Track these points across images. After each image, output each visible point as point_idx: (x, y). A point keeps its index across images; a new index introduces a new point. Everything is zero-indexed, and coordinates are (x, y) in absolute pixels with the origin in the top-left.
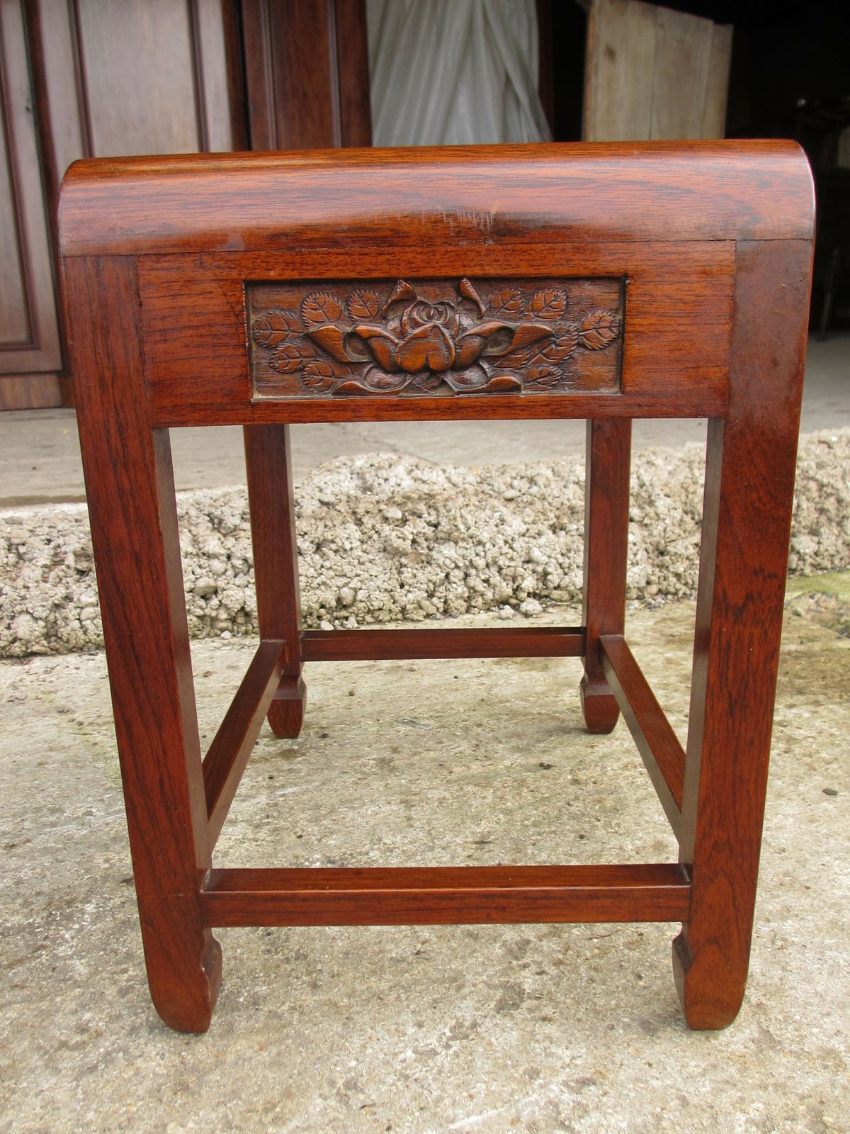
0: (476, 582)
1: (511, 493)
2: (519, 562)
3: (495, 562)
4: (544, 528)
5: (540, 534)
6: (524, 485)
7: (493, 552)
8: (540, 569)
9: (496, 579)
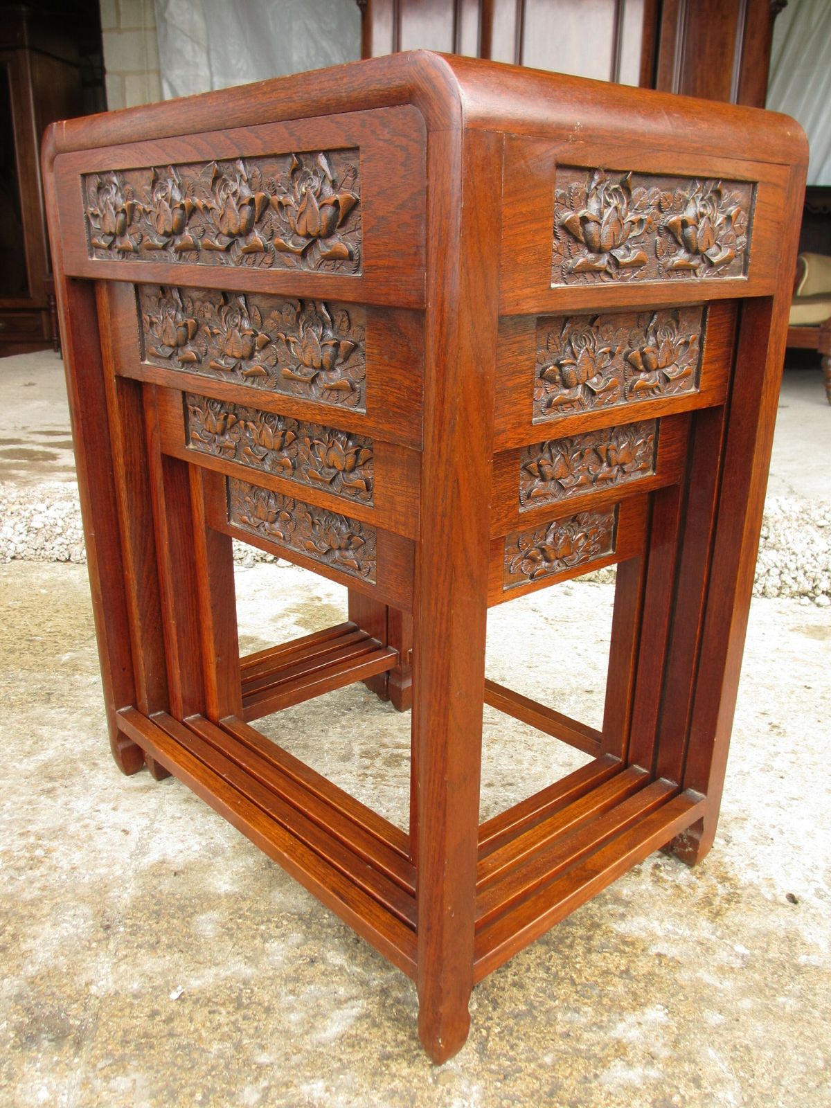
0: (787, 578)
2: (819, 570)
3: (803, 568)
9: (801, 578)
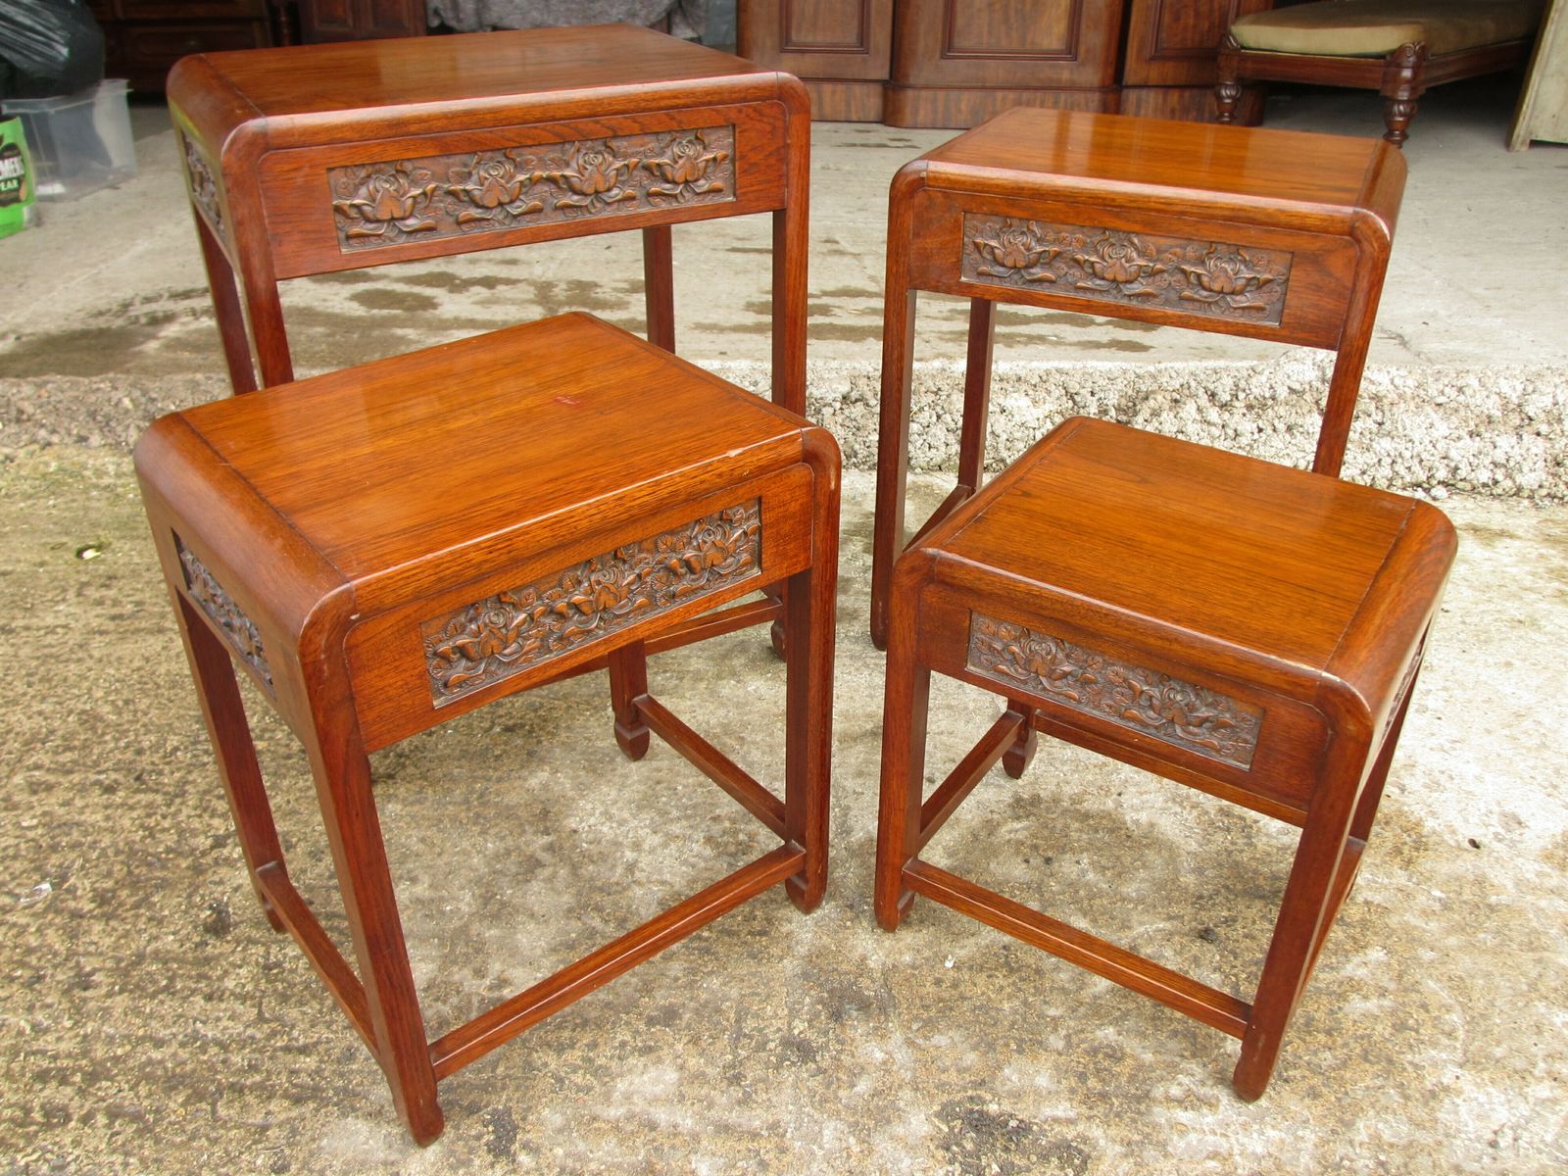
0: (1400, 468)
1: (1441, 400)
2: (1437, 458)
4: (1464, 433)
5: (1459, 438)
6: (1453, 393)
7: (1419, 448)
8: (1453, 465)
9: (1416, 468)
